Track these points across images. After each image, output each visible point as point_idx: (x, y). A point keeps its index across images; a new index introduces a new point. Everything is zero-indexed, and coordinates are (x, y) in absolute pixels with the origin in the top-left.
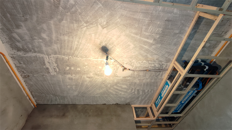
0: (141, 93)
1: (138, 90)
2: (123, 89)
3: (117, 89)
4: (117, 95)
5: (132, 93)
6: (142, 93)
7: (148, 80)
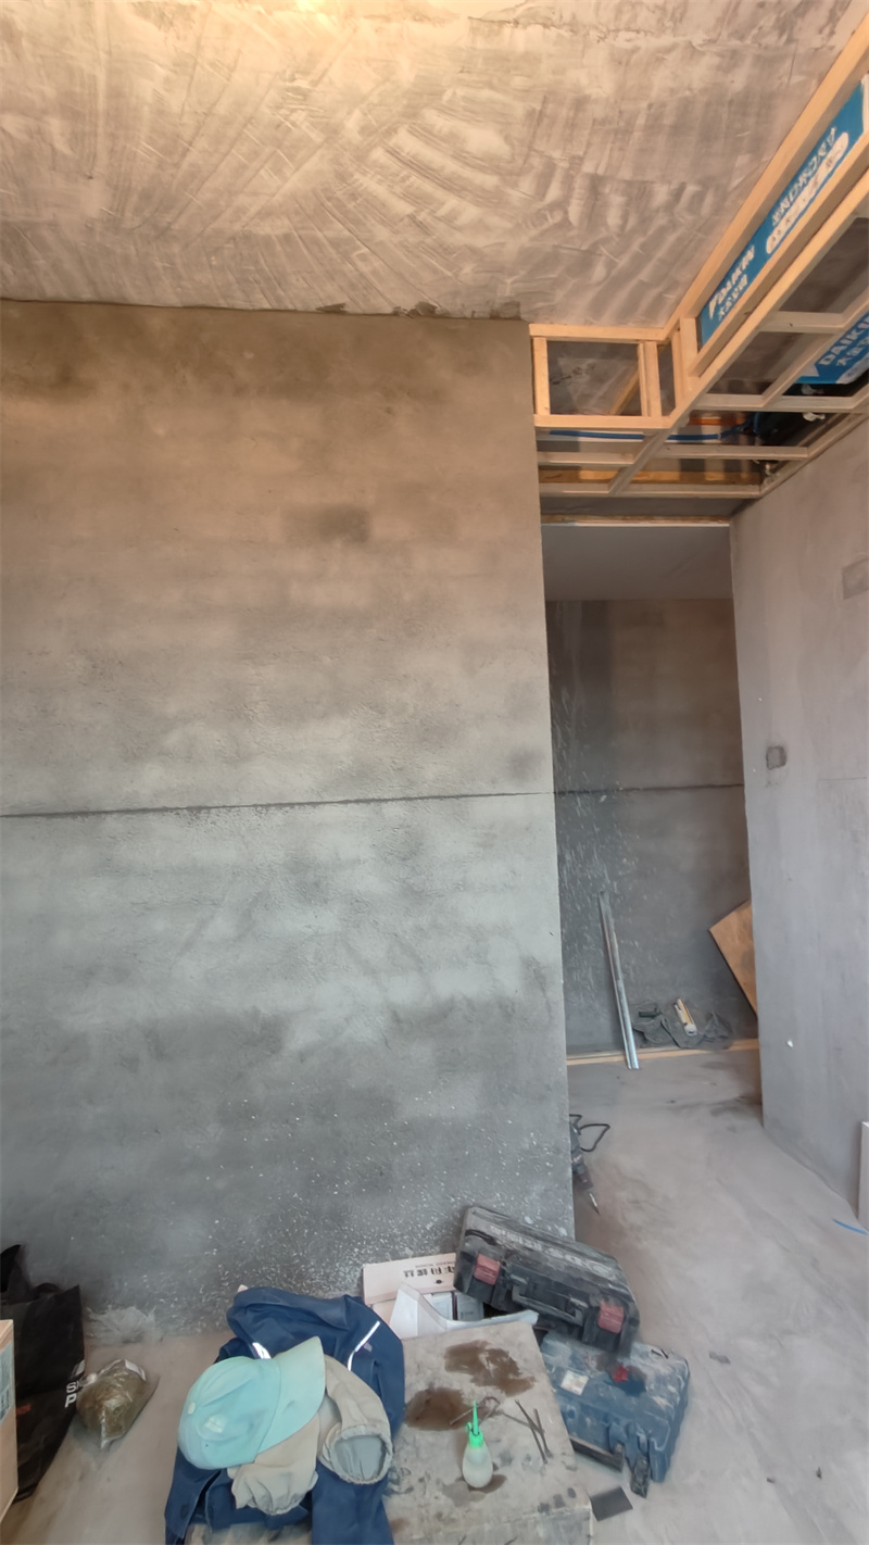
0: (613, 218)
1: (596, 184)
2: (467, 173)
3: (424, 170)
4: (422, 227)
5: (540, 216)
6: (625, 217)
7: (699, 74)
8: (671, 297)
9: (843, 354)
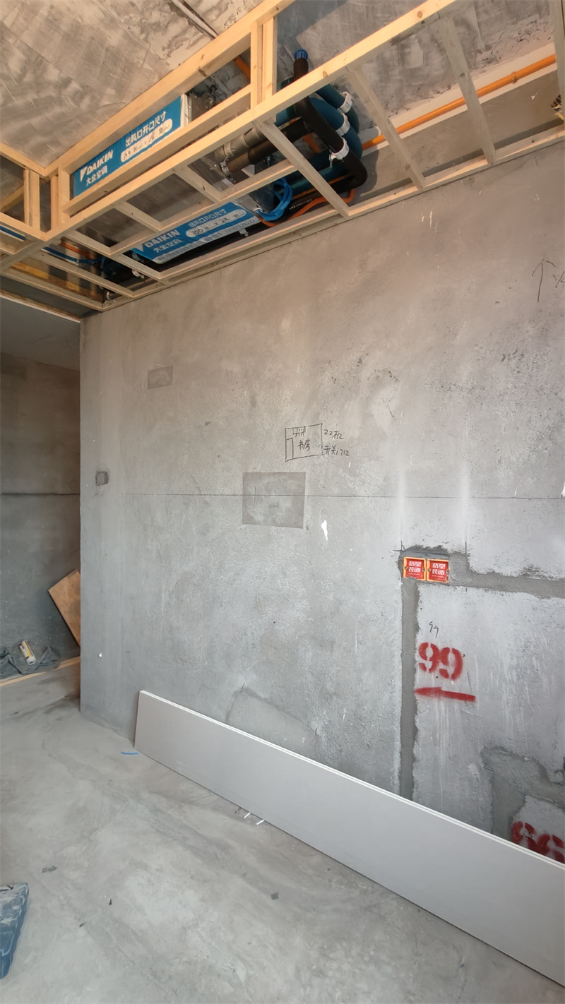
8: (54, 150)
9: (157, 246)
